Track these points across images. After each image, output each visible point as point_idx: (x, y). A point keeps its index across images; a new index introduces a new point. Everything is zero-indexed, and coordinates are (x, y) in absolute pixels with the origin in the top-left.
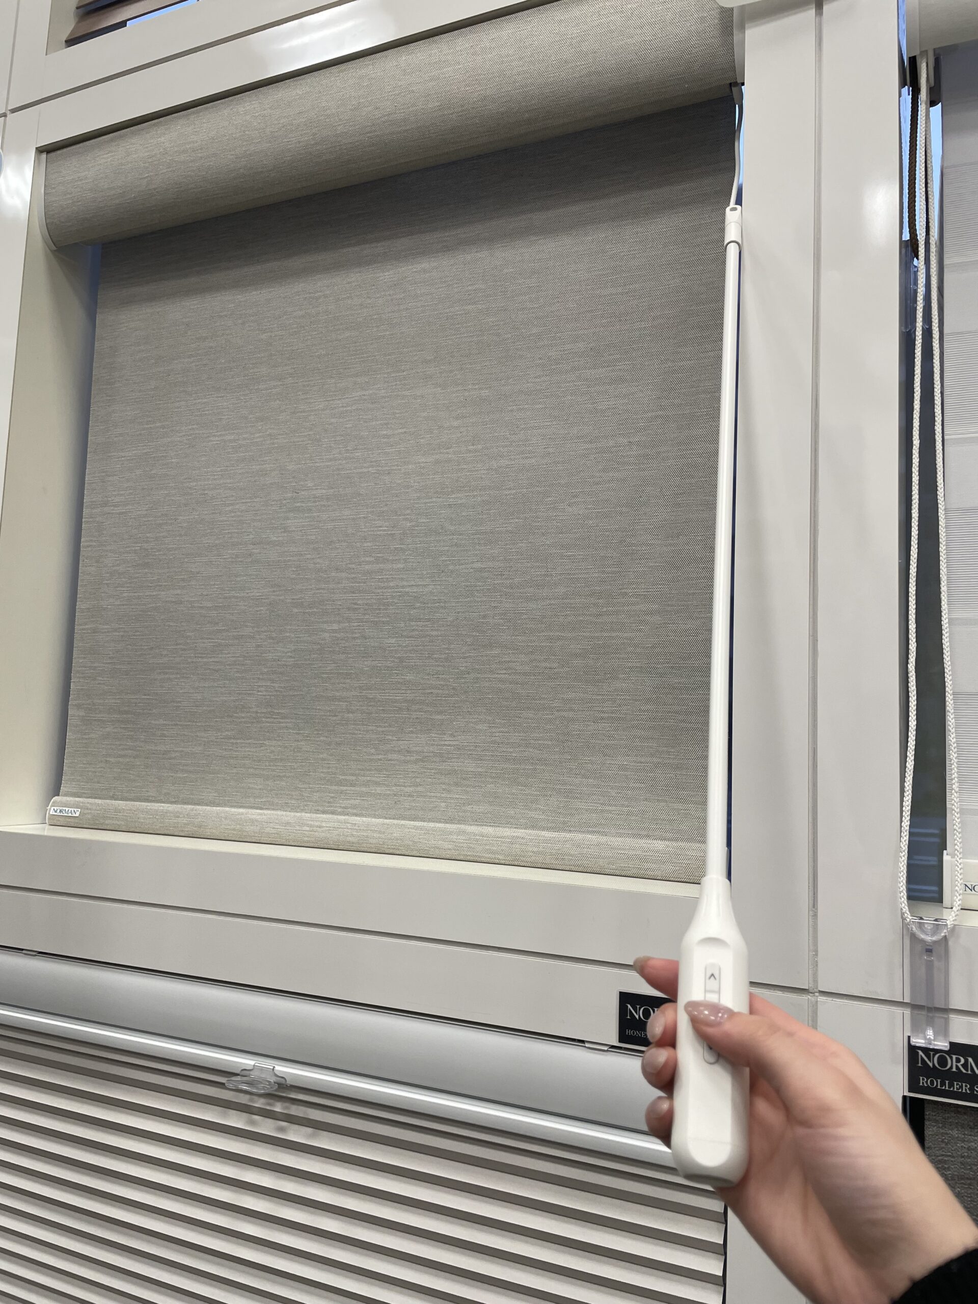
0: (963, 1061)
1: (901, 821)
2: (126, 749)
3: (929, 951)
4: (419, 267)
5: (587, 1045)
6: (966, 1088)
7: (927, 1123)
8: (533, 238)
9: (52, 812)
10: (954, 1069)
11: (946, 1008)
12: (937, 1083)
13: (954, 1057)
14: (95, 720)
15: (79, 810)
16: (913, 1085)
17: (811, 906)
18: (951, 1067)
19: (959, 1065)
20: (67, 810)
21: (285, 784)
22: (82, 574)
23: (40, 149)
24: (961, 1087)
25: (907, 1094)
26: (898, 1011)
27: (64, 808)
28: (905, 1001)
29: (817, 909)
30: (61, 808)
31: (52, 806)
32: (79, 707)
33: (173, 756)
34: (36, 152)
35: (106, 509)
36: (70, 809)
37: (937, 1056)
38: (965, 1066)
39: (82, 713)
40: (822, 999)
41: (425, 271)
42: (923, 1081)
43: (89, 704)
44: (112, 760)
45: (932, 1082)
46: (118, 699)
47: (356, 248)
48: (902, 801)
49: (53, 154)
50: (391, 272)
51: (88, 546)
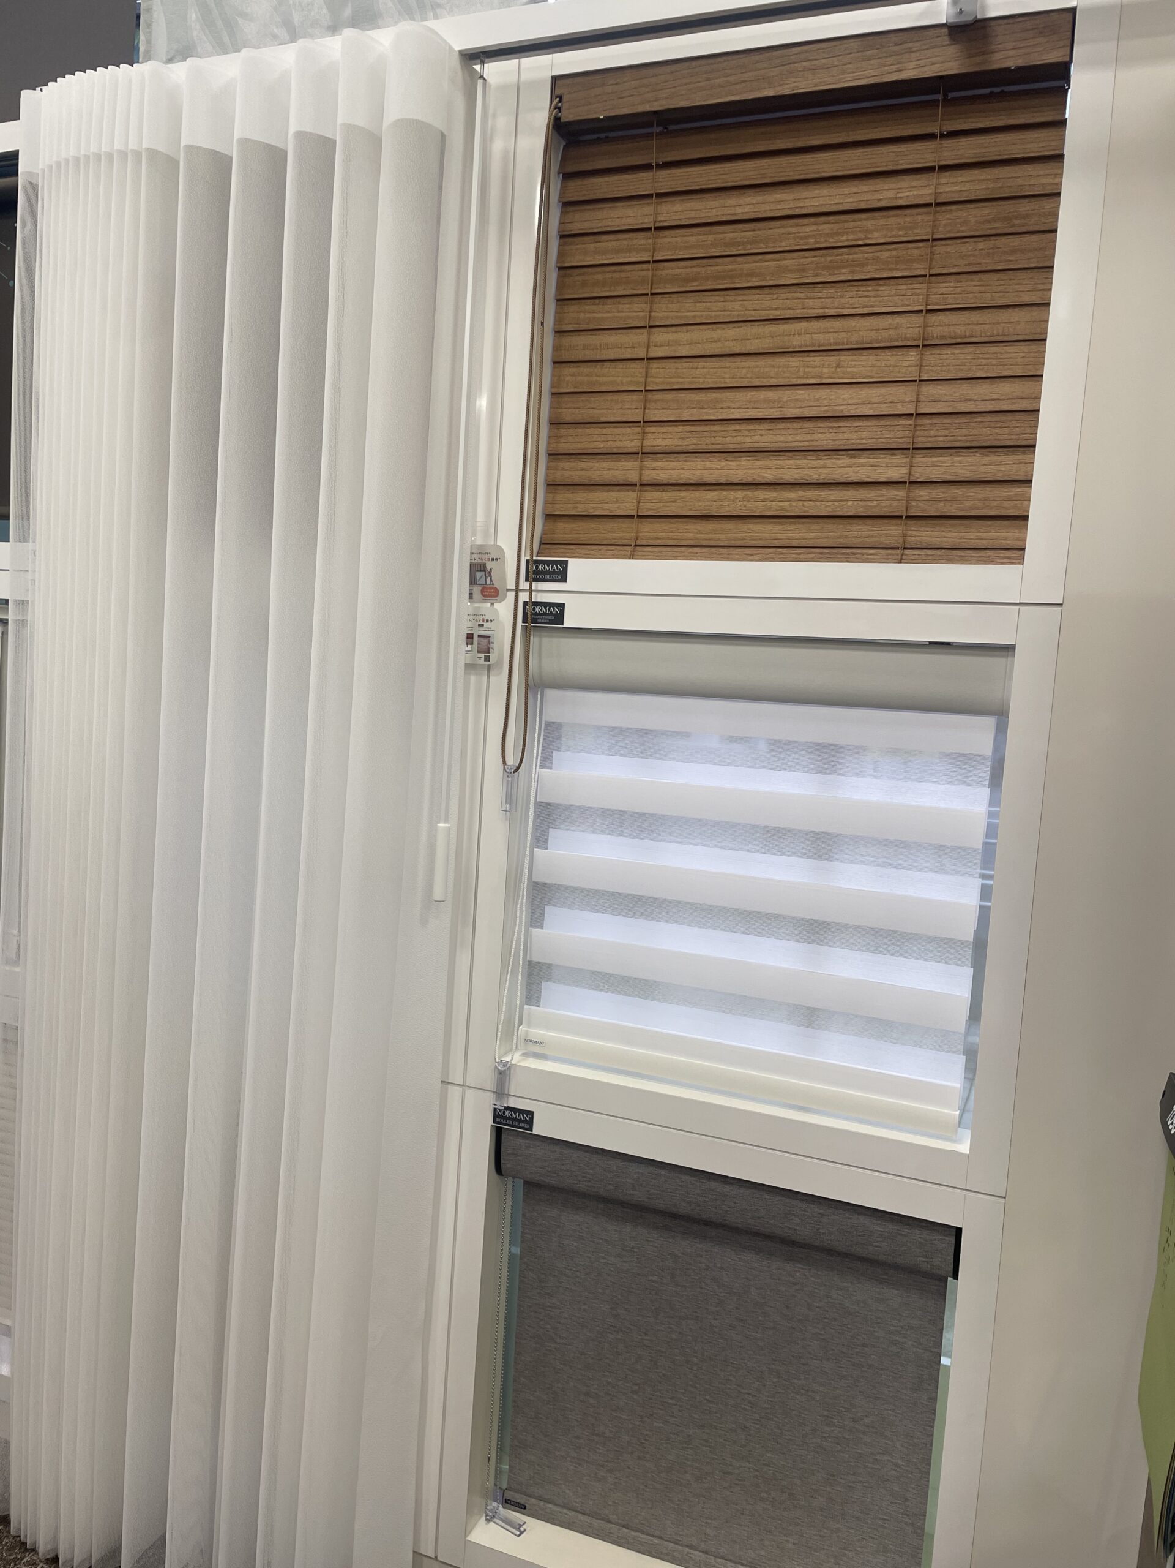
0: (511, 1113)
6: (511, 1122)
10: (508, 1116)
11: (507, 1094)
12: (503, 1121)
13: (507, 1112)
16: (494, 1121)
19: (509, 1114)
25: (493, 1124)
26: (493, 1095)
28: (495, 1091)
37: (503, 1111)
42: (498, 1120)
45: (501, 1120)
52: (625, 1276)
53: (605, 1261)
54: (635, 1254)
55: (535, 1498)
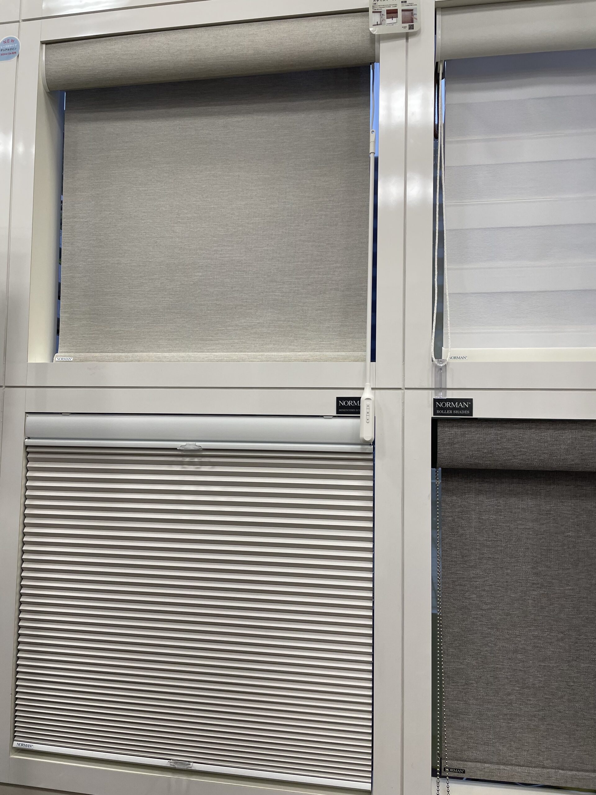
0: (450, 404)
1: (432, 330)
2: (94, 331)
3: (441, 369)
4: (236, 119)
5: (324, 417)
6: (451, 412)
7: (438, 427)
8: (287, 113)
9: (57, 360)
10: (447, 407)
11: (446, 387)
12: (442, 412)
13: (447, 403)
14: (76, 318)
15: (72, 358)
16: (435, 414)
17: (403, 361)
18: (447, 406)
19: (449, 405)
20: (65, 358)
21: (178, 342)
22: (63, 250)
23: (42, 42)
24: (449, 412)
25: (433, 416)
26: (430, 391)
27: (64, 358)
28: (433, 387)
29: (405, 362)
30: (62, 358)
31: (56, 357)
32: (65, 312)
33: (120, 332)
34: (40, 44)
35: (76, 220)
36: (67, 358)
37: (442, 403)
38: (451, 405)
39: (67, 315)
40: (406, 391)
41: (239, 122)
42: (438, 412)
43: (72, 311)
44: (86, 336)
45: (441, 412)
46: (88, 308)
47: (204, 108)
48: (432, 323)
49: (49, 45)
50: (222, 120)
51: (66, 237)
52: (543, 537)
53: (523, 527)
54: (551, 516)
55: (471, 761)
